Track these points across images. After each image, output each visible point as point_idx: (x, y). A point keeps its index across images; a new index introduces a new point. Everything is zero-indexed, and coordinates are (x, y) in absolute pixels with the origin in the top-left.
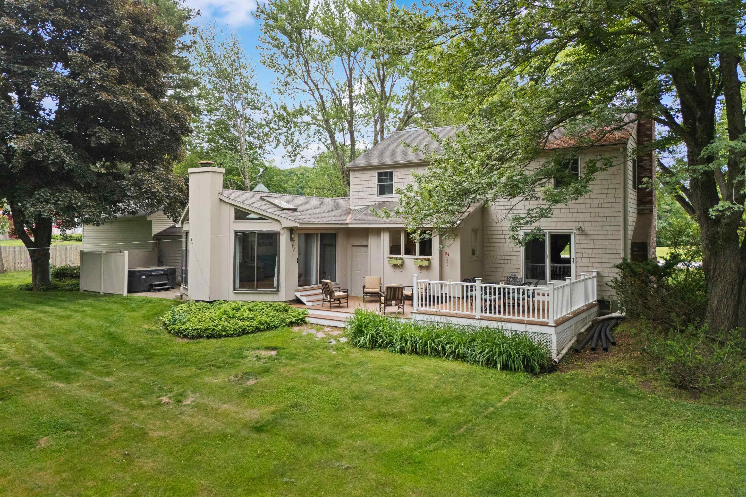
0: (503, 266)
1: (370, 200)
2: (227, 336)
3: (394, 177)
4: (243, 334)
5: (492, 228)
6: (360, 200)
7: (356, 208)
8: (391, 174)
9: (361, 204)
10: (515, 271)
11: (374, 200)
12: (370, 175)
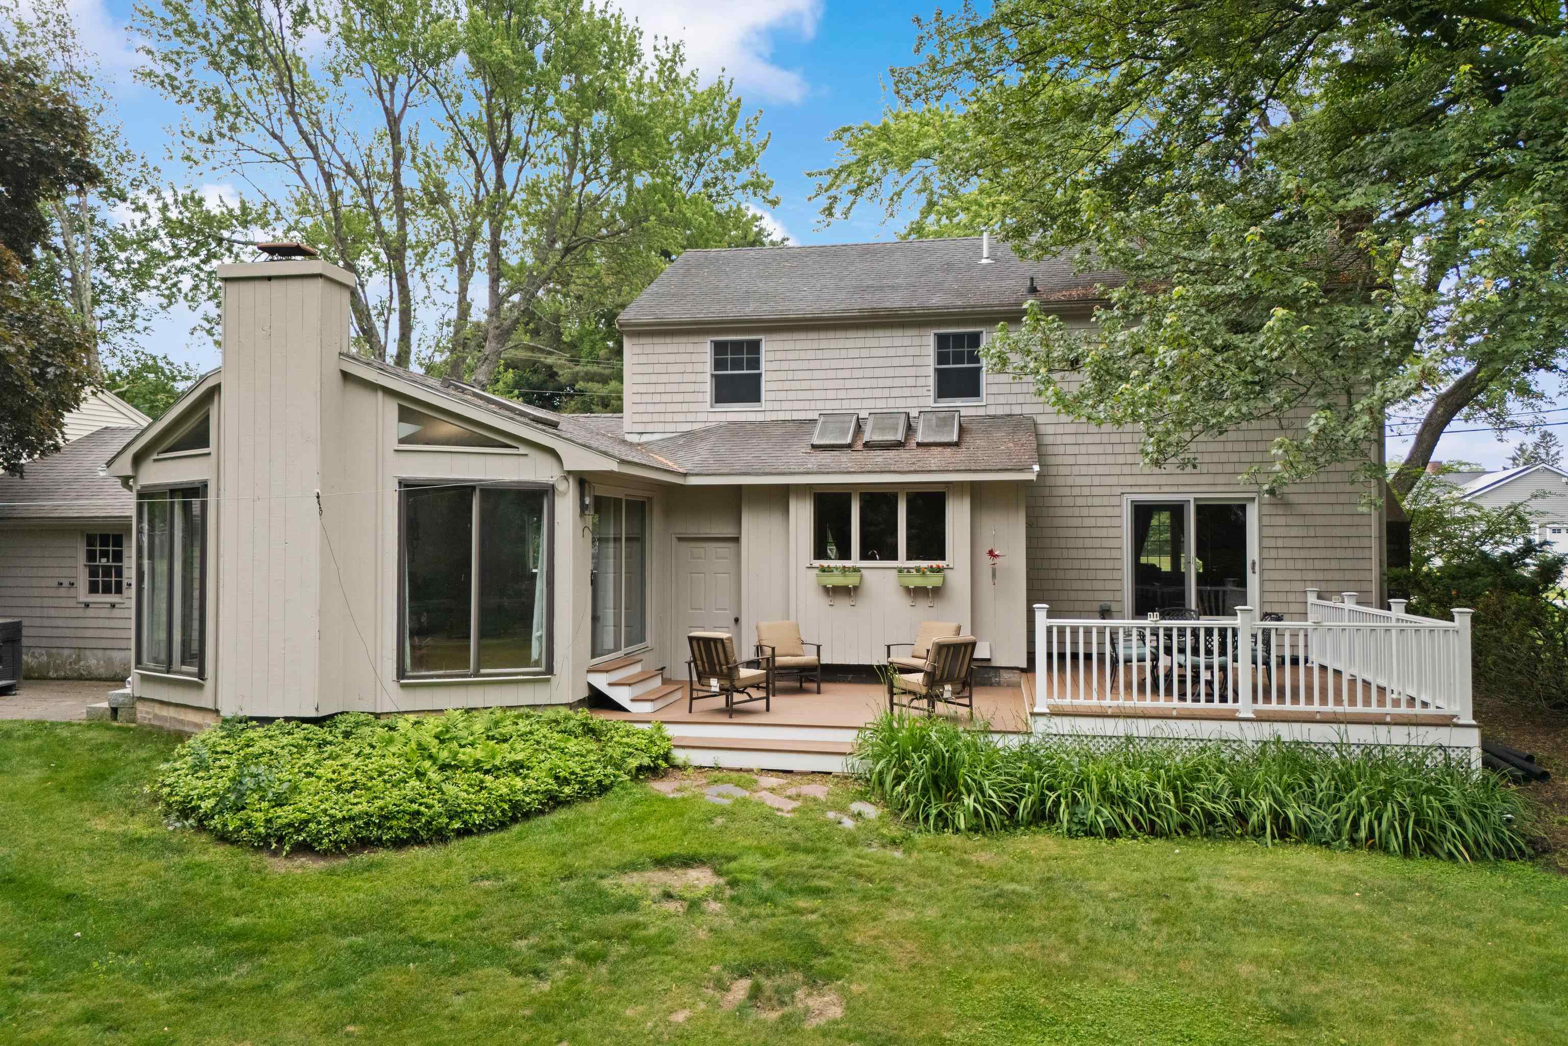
0: (1077, 585)
1: (691, 417)
2: (465, 832)
3: (764, 357)
4: (514, 820)
5: (1046, 492)
6: (656, 418)
7: (645, 438)
8: (755, 346)
9: (660, 427)
10: (1108, 596)
11: (702, 417)
12: (690, 348)
